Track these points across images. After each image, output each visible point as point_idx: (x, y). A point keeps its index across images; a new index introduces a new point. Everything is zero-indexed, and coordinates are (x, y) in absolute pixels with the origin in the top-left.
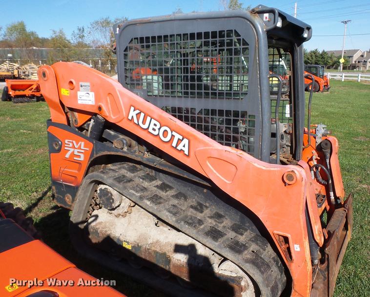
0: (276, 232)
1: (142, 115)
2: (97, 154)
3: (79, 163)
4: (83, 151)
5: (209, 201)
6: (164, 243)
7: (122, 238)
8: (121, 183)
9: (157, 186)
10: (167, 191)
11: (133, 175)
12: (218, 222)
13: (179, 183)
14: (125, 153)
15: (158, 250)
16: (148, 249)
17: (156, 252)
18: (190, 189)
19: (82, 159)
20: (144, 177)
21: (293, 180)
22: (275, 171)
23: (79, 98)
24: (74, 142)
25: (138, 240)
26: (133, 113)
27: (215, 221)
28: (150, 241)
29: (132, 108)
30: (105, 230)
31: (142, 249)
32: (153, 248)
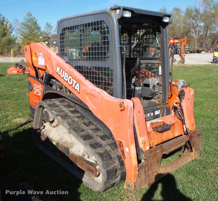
0: (118, 139)
1: (62, 70)
2: (45, 92)
3: (39, 97)
4: (40, 90)
5: (96, 121)
6: (69, 142)
7: (53, 139)
8: (50, 107)
9: (70, 111)
10: (74, 114)
11: (60, 104)
12: (94, 132)
13: (84, 111)
14: (58, 91)
15: (65, 146)
16: (62, 145)
17: (65, 147)
18: (88, 114)
19: (40, 95)
20: (66, 106)
21: (122, 107)
22: (116, 102)
23: (39, 62)
24: (37, 85)
25: (59, 140)
26: (58, 69)
27: (93, 132)
28: (64, 141)
29: (58, 66)
30: (47, 134)
31: (60, 145)
32: (64, 145)
